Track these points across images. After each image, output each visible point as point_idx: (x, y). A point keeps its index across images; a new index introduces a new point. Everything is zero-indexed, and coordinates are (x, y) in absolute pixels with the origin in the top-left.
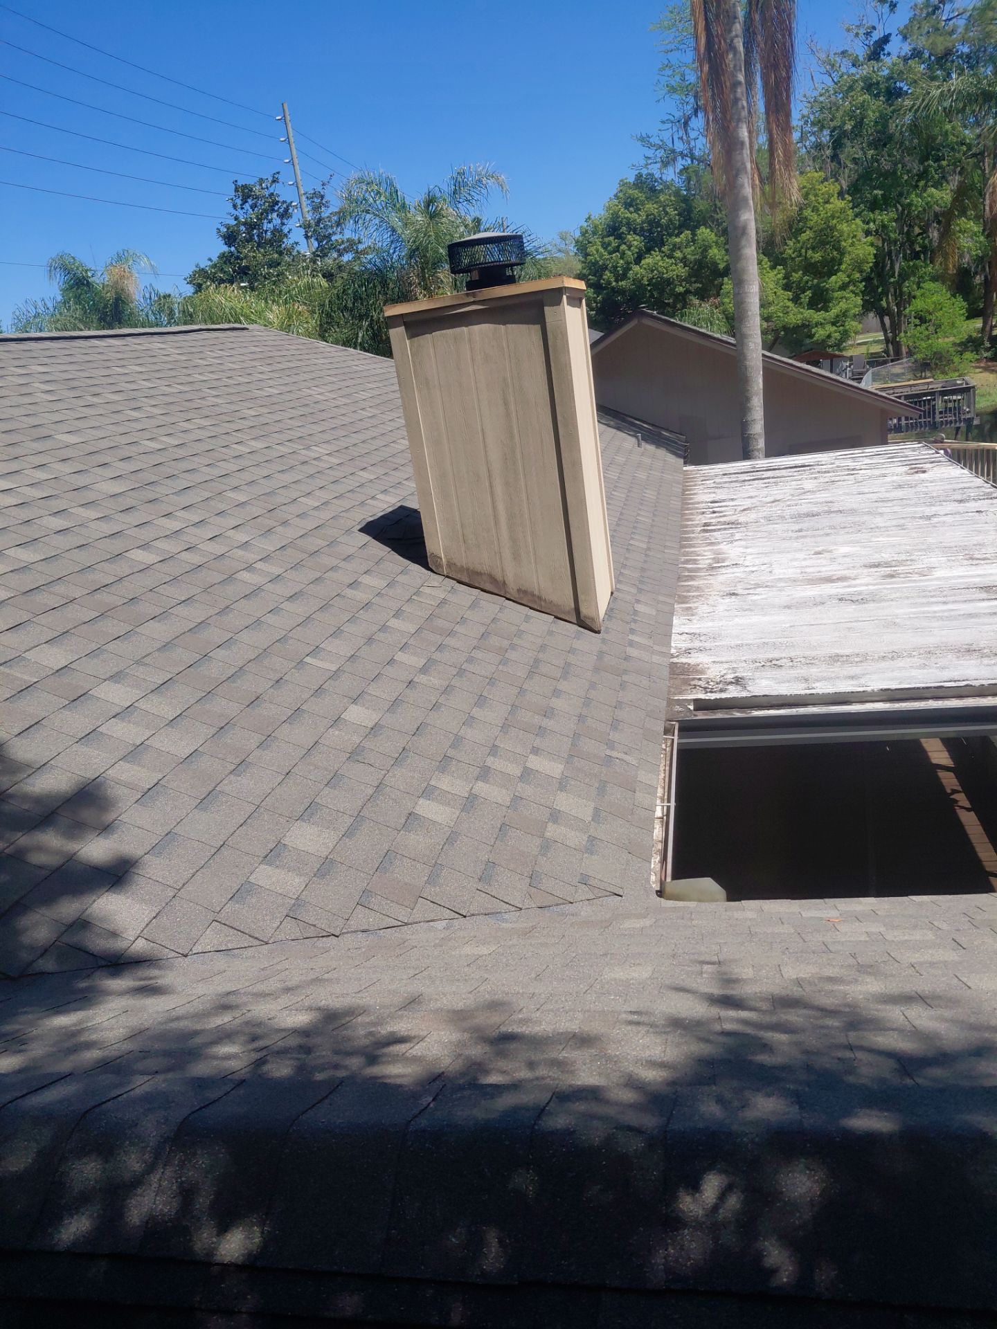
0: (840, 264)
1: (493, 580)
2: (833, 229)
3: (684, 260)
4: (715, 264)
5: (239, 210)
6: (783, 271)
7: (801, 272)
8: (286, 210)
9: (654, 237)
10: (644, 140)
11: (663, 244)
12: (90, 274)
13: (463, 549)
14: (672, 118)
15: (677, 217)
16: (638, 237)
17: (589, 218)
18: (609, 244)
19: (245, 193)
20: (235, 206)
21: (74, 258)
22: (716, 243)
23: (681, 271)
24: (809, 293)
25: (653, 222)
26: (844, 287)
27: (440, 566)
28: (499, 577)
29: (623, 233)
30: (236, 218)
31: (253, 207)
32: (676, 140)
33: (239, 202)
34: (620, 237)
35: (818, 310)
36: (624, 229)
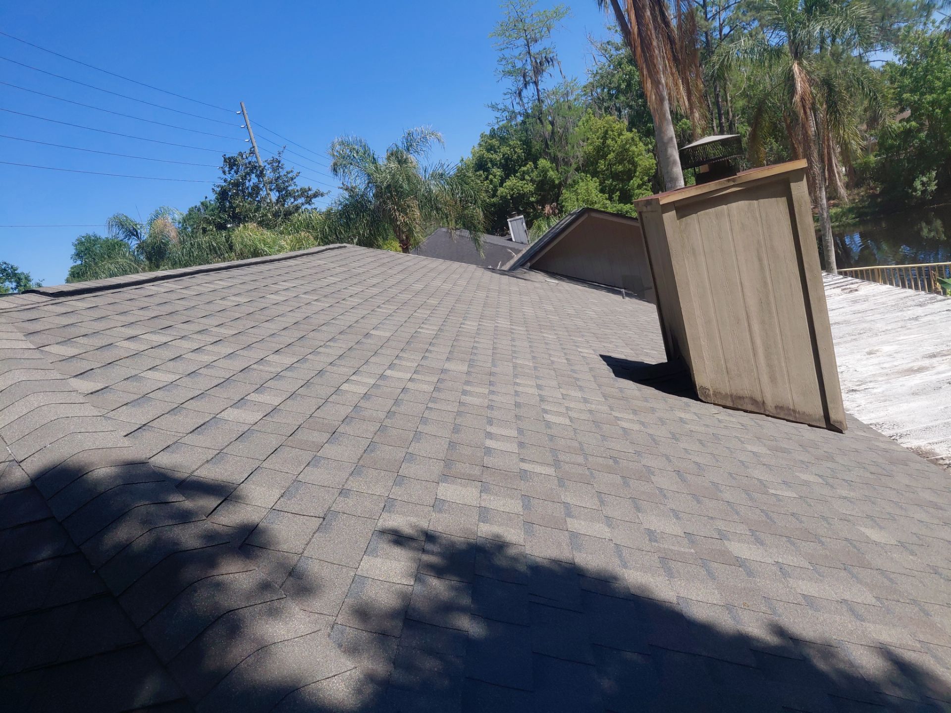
0: (635, 172)
1: (754, 401)
2: (627, 150)
3: (532, 181)
4: (553, 181)
5: (228, 175)
6: (598, 180)
7: (611, 180)
8: (262, 172)
9: (509, 168)
10: (494, 107)
11: (516, 172)
12: (139, 227)
13: (727, 379)
14: (510, 92)
15: (523, 154)
16: (499, 170)
17: (462, 160)
18: (481, 176)
19: (231, 163)
20: (224, 172)
21: (126, 217)
22: (551, 167)
23: (530, 187)
24: (618, 193)
25: (507, 159)
26: (639, 187)
27: (708, 395)
28: (759, 399)
29: (489, 167)
30: (225, 181)
31: (236, 172)
32: (515, 103)
33: (227, 169)
34: (486, 170)
35: (625, 203)
36: (490, 165)
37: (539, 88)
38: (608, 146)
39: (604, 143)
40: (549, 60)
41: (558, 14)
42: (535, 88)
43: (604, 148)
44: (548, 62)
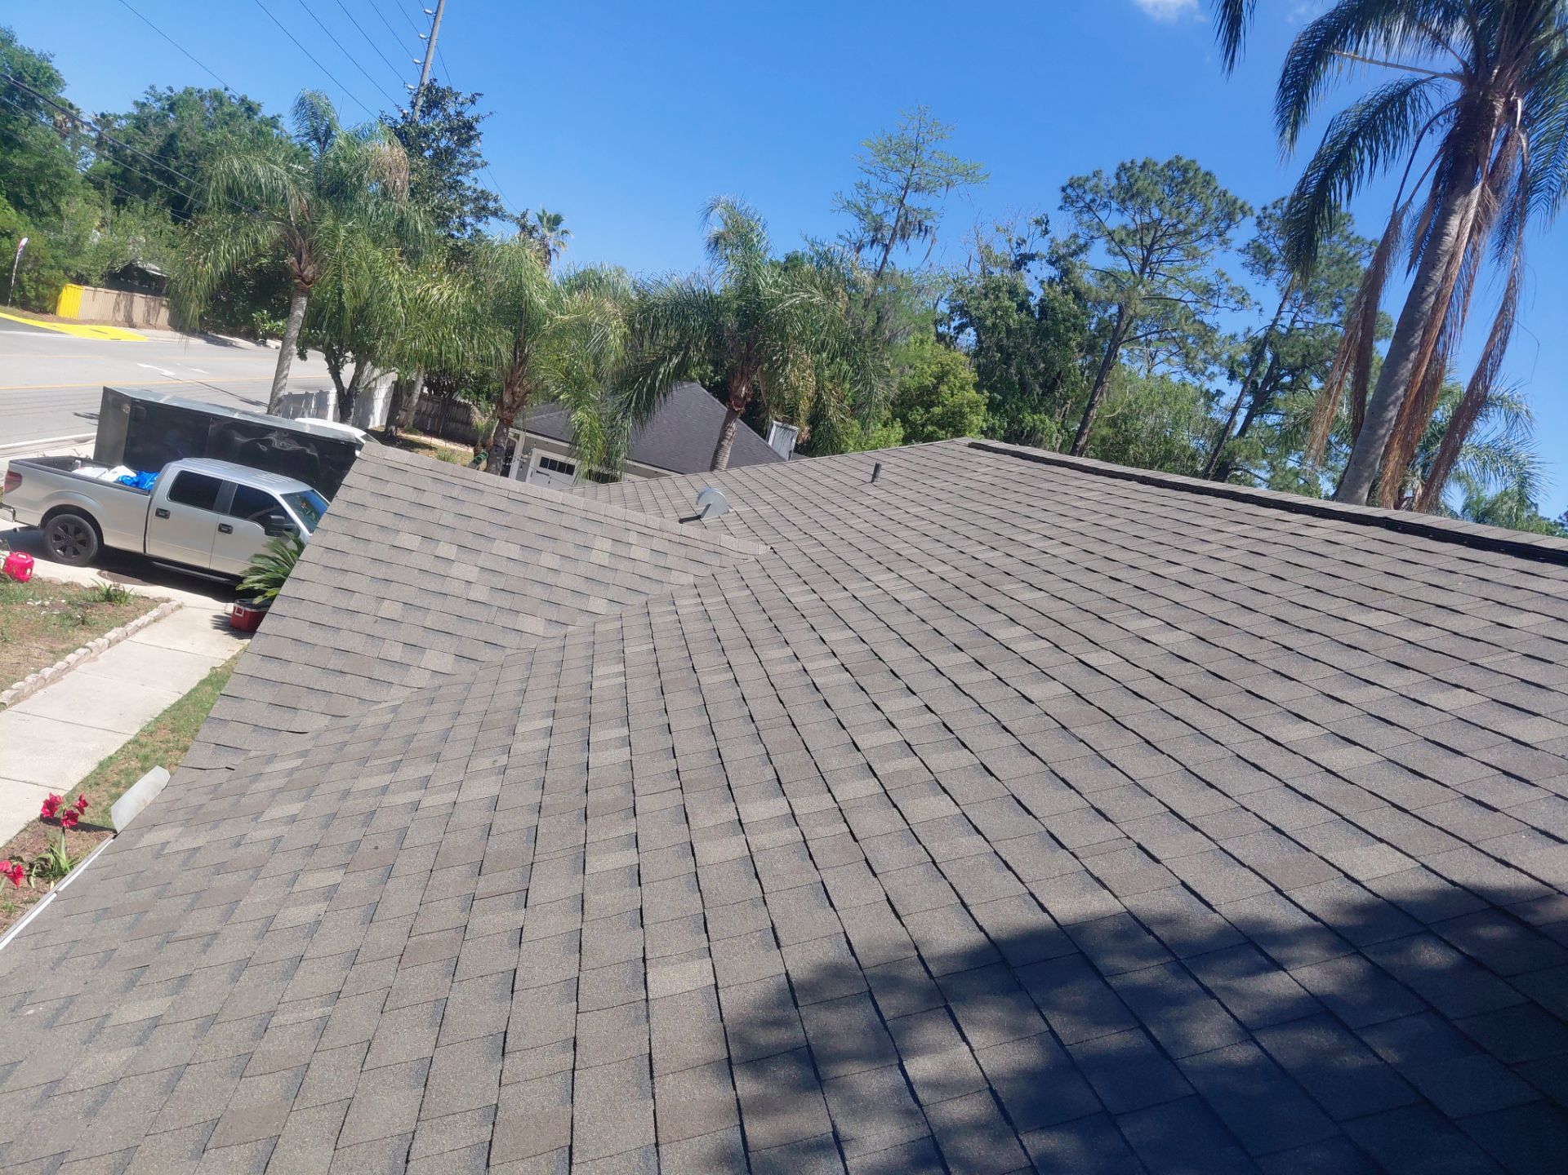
37: (888, 257)
38: (938, 394)
39: (936, 387)
40: (923, 228)
41: (969, 174)
42: (883, 254)
43: (932, 394)
44: (920, 230)
